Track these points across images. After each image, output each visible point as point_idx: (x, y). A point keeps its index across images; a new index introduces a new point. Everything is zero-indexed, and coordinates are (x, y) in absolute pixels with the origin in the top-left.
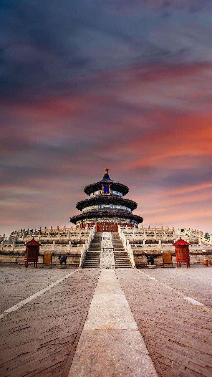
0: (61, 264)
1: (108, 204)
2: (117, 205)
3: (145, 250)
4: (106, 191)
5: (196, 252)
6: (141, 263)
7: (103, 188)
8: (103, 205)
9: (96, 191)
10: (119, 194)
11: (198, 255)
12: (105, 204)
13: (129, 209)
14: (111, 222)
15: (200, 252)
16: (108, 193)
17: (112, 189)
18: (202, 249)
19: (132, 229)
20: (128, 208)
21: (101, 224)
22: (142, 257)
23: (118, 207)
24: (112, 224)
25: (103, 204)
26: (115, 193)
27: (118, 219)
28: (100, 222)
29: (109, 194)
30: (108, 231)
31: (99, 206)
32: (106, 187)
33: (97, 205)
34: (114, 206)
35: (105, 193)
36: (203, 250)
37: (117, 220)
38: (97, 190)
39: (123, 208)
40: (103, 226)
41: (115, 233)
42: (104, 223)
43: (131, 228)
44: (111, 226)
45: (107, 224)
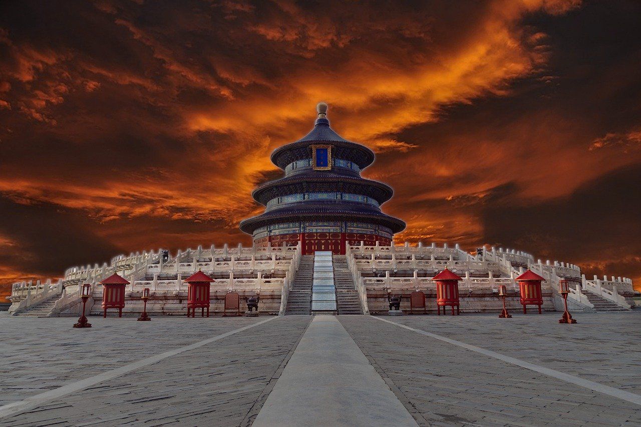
0: (250, 309)
1: (326, 191)
2: (345, 192)
3: (388, 287)
4: (321, 161)
5: (480, 292)
6: (381, 309)
7: (314, 153)
8: (315, 194)
9: (297, 159)
10: (351, 168)
11: (483, 297)
12: (320, 191)
13: (374, 202)
14: (332, 231)
15: (488, 292)
16: (326, 165)
17: (335, 155)
18: (493, 287)
19: (372, 249)
20: (370, 199)
21: (311, 235)
22: (383, 299)
23: (347, 197)
24: (335, 235)
25: (314, 192)
26: (342, 163)
27: (349, 224)
28: (307, 231)
29: (329, 168)
30: (326, 249)
31: (306, 196)
32: (322, 152)
33: (301, 192)
34: (339, 196)
35: (318, 165)
36: (495, 288)
37: (346, 227)
38: (302, 158)
39: (360, 199)
40: (315, 240)
41: (340, 256)
42: (317, 233)
43: (371, 247)
44: (331, 240)
45: (323, 235)
